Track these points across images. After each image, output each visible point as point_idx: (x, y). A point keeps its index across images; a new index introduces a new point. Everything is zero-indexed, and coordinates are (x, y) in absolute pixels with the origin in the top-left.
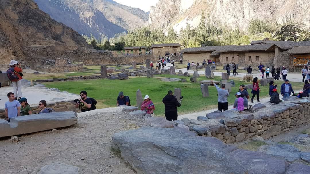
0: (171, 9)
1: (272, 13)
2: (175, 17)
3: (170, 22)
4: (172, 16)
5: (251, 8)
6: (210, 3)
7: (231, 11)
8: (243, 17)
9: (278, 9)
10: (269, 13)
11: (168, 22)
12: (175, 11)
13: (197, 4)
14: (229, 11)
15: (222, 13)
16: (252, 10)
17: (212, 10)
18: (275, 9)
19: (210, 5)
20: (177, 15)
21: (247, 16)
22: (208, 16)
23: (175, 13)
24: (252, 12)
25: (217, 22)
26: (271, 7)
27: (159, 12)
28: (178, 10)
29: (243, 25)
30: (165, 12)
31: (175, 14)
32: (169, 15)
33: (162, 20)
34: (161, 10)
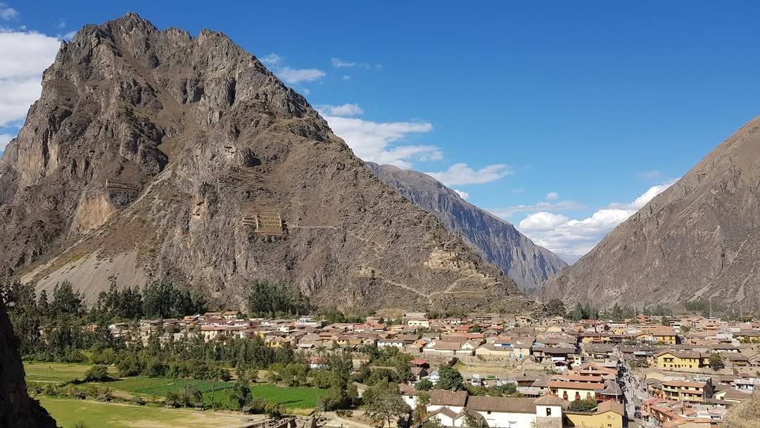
0: (45, 219)
1: (289, 268)
2: (57, 242)
3: (41, 254)
4: (49, 238)
5: (250, 255)
6: (154, 224)
7: (207, 252)
8: (234, 271)
9: (299, 262)
10: (284, 269)
11: (35, 254)
12: (57, 226)
13: (123, 222)
14: (204, 252)
15: (185, 254)
16: (253, 259)
17: (161, 241)
18: (294, 262)
19: (156, 228)
20: (63, 236)
21: (241, 269)
22: (152, 254)
23: (56, 230)
24: (252, 262)
25: (172, 273)
26: (288, 257)
27: (8, 222)
28: (65, 225)
29: (233, 286)
30: (28, 223)
31: (58, 233)
32: (40, 236)
33: (18, 245)
34: (15, 217)
